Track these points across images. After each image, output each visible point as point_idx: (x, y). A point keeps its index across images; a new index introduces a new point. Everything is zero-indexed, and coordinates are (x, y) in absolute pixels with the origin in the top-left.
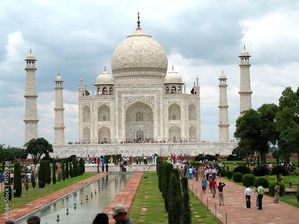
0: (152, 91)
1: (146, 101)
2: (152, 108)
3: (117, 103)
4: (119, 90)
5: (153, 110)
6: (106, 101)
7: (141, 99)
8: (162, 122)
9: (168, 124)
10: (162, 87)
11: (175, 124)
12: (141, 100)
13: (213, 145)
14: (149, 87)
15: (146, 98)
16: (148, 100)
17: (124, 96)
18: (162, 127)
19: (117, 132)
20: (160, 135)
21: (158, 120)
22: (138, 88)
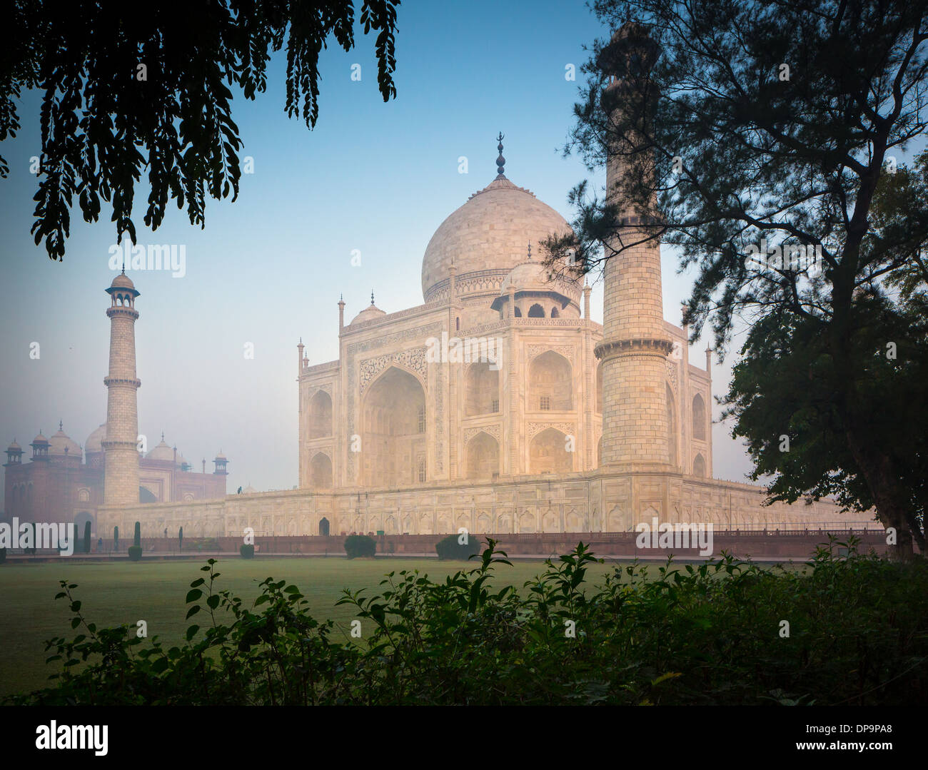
0: (423, 330)
1: (407, 364)
2: (422, 382)
3: (344, 383)
4: (348, 342)
5: (425, 389)
6: (324, 381)
7: (397, 358)
8: (446, 424)
9: (462, 430)
10: (446, 308)
11: (482, 428)
12: (395, 363)
13: (491, 490)
14: (414, 317)
15: (407, 354)
16: (413, 358)
17: (358, 360)
18: (446, 443)
19: (345, 465)
20: (442, 468)
21: (437, 420)
22: (390, 328)
